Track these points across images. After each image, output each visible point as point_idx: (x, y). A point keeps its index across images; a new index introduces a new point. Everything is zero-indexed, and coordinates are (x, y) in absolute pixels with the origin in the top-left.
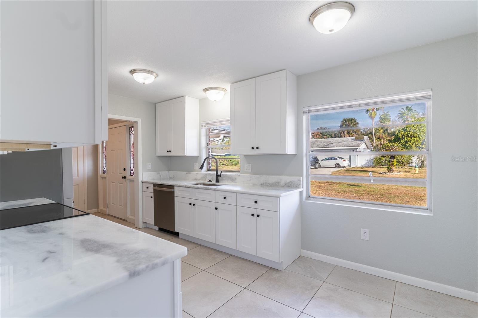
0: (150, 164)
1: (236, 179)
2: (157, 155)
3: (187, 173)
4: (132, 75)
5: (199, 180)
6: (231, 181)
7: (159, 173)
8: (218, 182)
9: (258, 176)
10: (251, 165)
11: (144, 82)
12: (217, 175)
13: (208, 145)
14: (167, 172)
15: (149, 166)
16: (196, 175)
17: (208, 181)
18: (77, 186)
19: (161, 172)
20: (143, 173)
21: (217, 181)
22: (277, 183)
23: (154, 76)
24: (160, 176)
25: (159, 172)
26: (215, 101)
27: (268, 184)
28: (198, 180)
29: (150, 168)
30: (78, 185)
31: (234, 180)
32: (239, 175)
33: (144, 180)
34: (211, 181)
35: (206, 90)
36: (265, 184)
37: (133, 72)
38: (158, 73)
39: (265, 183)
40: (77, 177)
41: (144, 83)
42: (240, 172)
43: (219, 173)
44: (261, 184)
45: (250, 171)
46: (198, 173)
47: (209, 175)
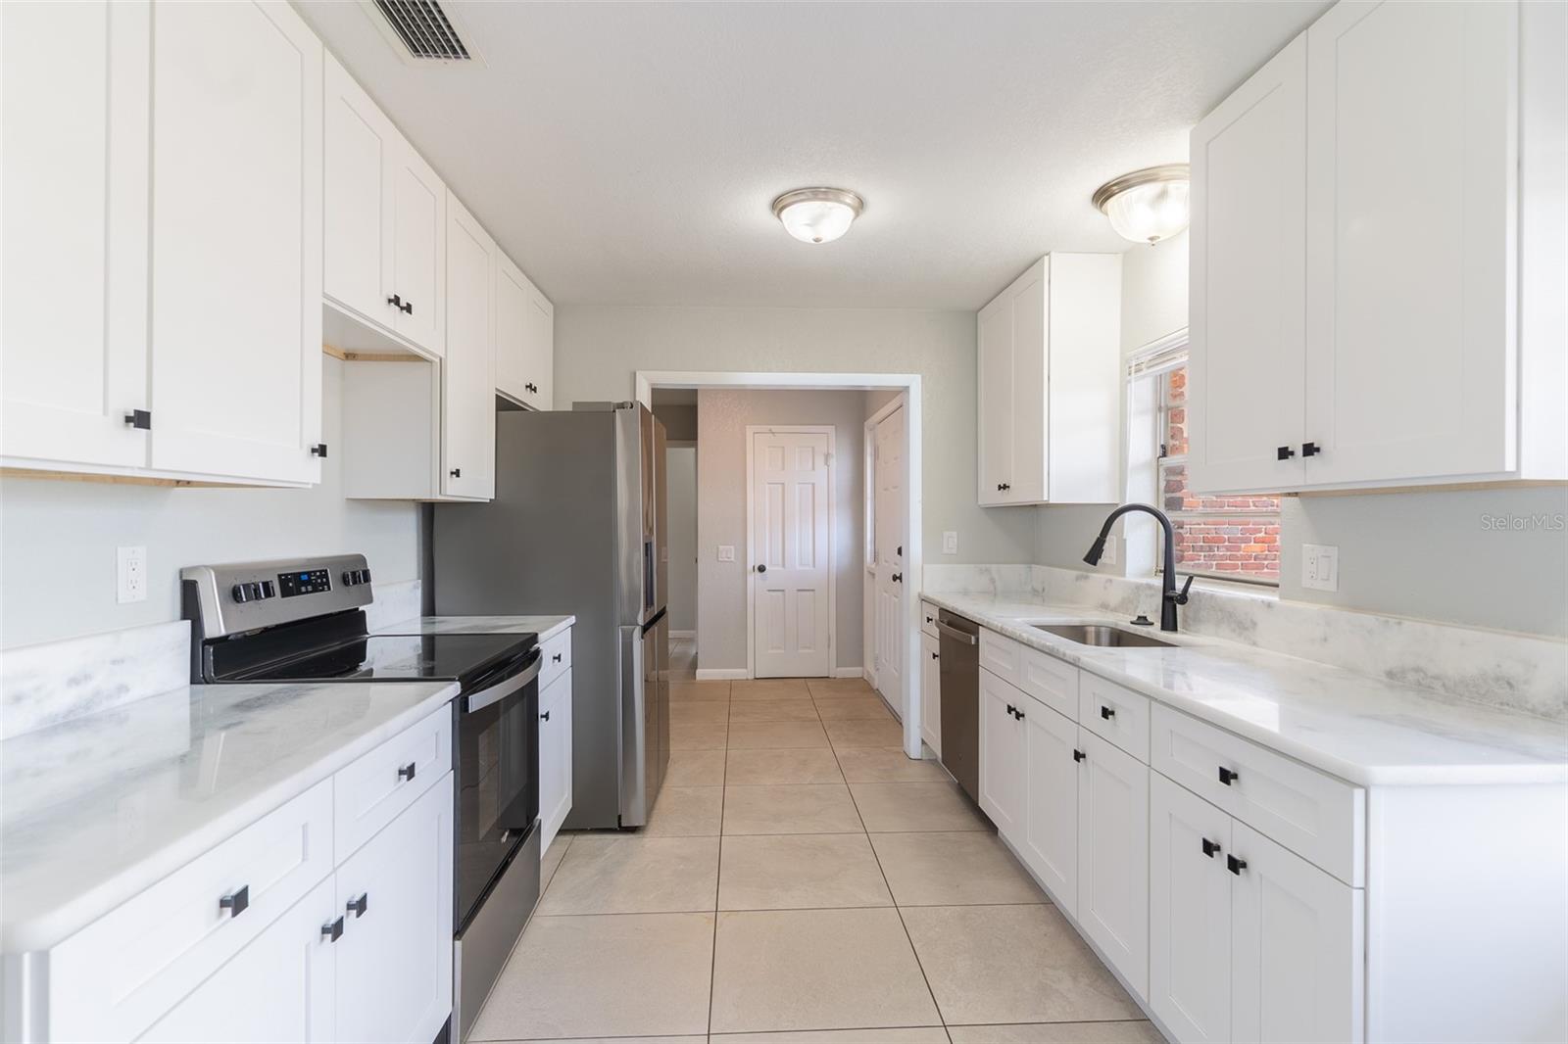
0: (955, 534)
1: (1254, 624)
2: (980, 503)
3: (1078, 578)
4: (779, 216)
5: (1115, 610)
6: (1234, 631)
7: (987, 570)
8: (1175, 629)
9: (1368, 619)
10: (1334, 551)
11: (815, 236)
12: (1170, 593)
13: (1164, 455)
14: (1022, 566)
15: (951, 541)
16: (1105, 588)
17: (1135, 619)
18: (812, 593)
19: (994, 567)
20: (925, 566)
21: (1169, 622)
22: (1497, 679)
23: (848, 205)
24: (993, 581)
25: (988, 566)
26: (1152, 239)
27: (1436, 678)
28: (1112, 610)
29: (954, 551)
30: (813, 590)
31: (1246, 629)
32: (1269, 605)
33: (929, 593)
34: (1150, 619)
35: (1103, 195)
36: (1411, 677)
37: (778, 205)
38: (861, 190)
39: (1417, 670)
40: (812, 568)
41: (817, 240)
42: (1277, 586)
43: (1180, 585)
44: (1390, 674)
45: (1332, 586)
46: (1111, 581)
47: (1148, 592)
